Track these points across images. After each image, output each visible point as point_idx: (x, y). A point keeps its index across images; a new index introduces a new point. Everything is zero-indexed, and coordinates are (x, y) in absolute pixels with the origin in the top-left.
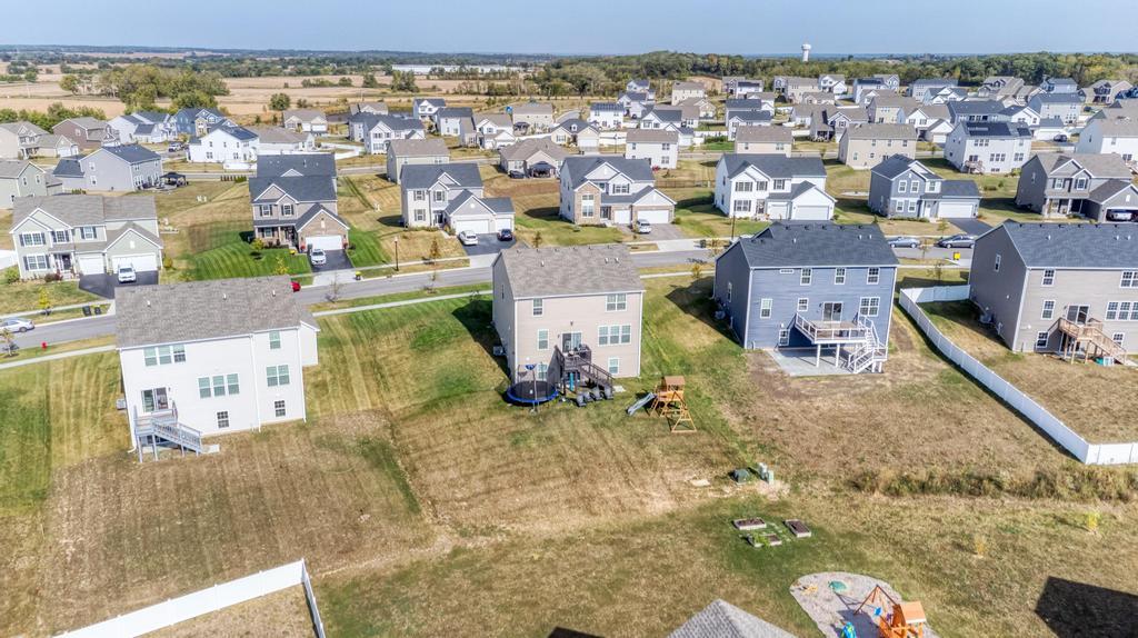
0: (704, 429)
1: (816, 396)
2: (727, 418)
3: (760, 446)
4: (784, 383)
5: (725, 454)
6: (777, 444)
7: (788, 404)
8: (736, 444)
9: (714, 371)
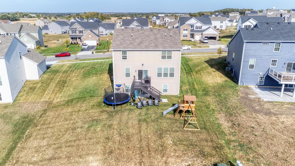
0: (205, 129)
1: (281, 115)
2: (221, 122)
3: (240, 145)
4: (260, 105)
5: (215, 148)
6: (252, 145)
7: (262, 118)
8: (224, 142)
9: (220, 95)
